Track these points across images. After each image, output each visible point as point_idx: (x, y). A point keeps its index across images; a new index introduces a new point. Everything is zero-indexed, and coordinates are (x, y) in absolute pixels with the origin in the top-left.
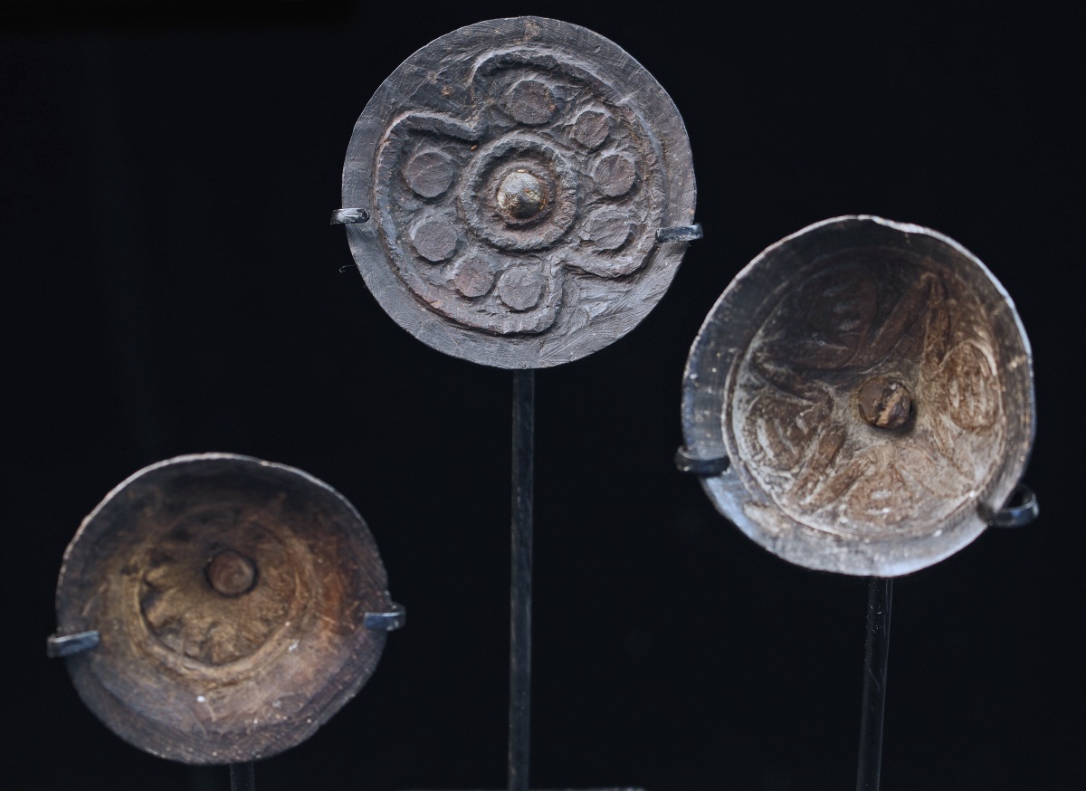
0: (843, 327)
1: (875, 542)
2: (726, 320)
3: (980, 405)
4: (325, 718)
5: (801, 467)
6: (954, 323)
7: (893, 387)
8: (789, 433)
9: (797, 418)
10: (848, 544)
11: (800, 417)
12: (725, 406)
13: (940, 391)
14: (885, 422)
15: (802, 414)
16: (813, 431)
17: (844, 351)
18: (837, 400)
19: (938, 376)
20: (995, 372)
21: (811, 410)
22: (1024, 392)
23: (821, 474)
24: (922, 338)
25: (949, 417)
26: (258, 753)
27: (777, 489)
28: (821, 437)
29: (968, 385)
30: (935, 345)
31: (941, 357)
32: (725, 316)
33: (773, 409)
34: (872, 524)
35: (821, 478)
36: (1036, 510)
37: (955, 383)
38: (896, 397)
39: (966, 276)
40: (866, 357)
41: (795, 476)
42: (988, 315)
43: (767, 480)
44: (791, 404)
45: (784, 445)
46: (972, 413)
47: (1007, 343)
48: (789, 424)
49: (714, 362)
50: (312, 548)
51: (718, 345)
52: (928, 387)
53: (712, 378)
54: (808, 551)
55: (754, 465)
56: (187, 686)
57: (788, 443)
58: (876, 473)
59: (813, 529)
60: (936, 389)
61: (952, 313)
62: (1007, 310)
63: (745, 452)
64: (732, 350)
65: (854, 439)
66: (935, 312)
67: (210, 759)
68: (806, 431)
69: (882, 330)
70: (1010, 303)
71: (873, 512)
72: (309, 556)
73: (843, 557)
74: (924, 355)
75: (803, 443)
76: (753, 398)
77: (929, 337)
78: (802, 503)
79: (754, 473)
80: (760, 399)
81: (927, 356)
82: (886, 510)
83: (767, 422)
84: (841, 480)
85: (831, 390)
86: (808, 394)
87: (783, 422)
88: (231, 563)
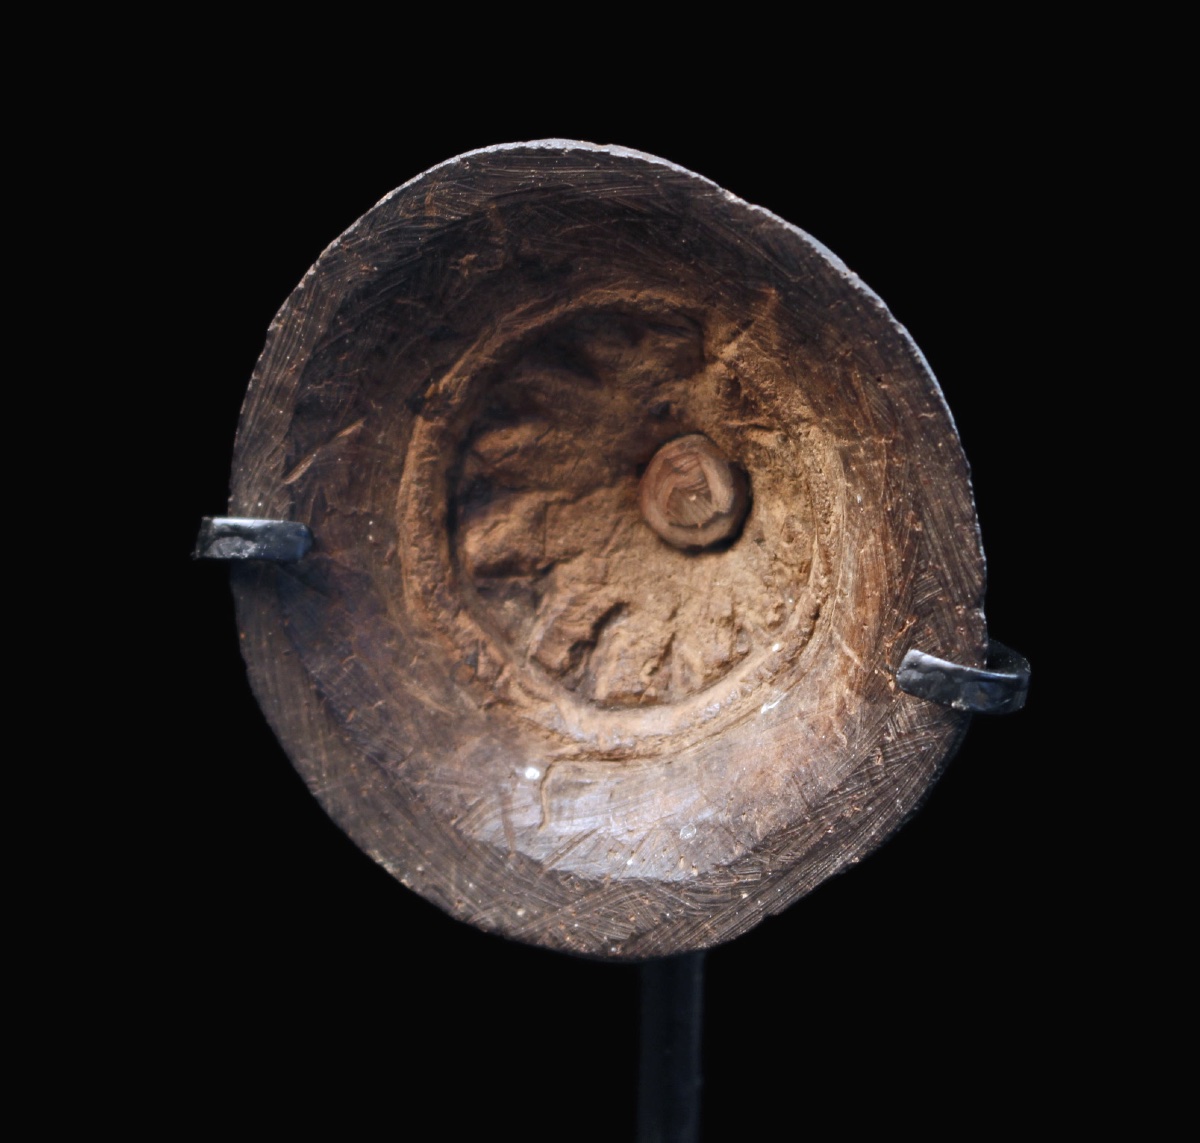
4: (779, 899)
26: (615, 942)
56: (513, 733)
67: (507, 922)
72: (842, 483)
88: (684, 463)
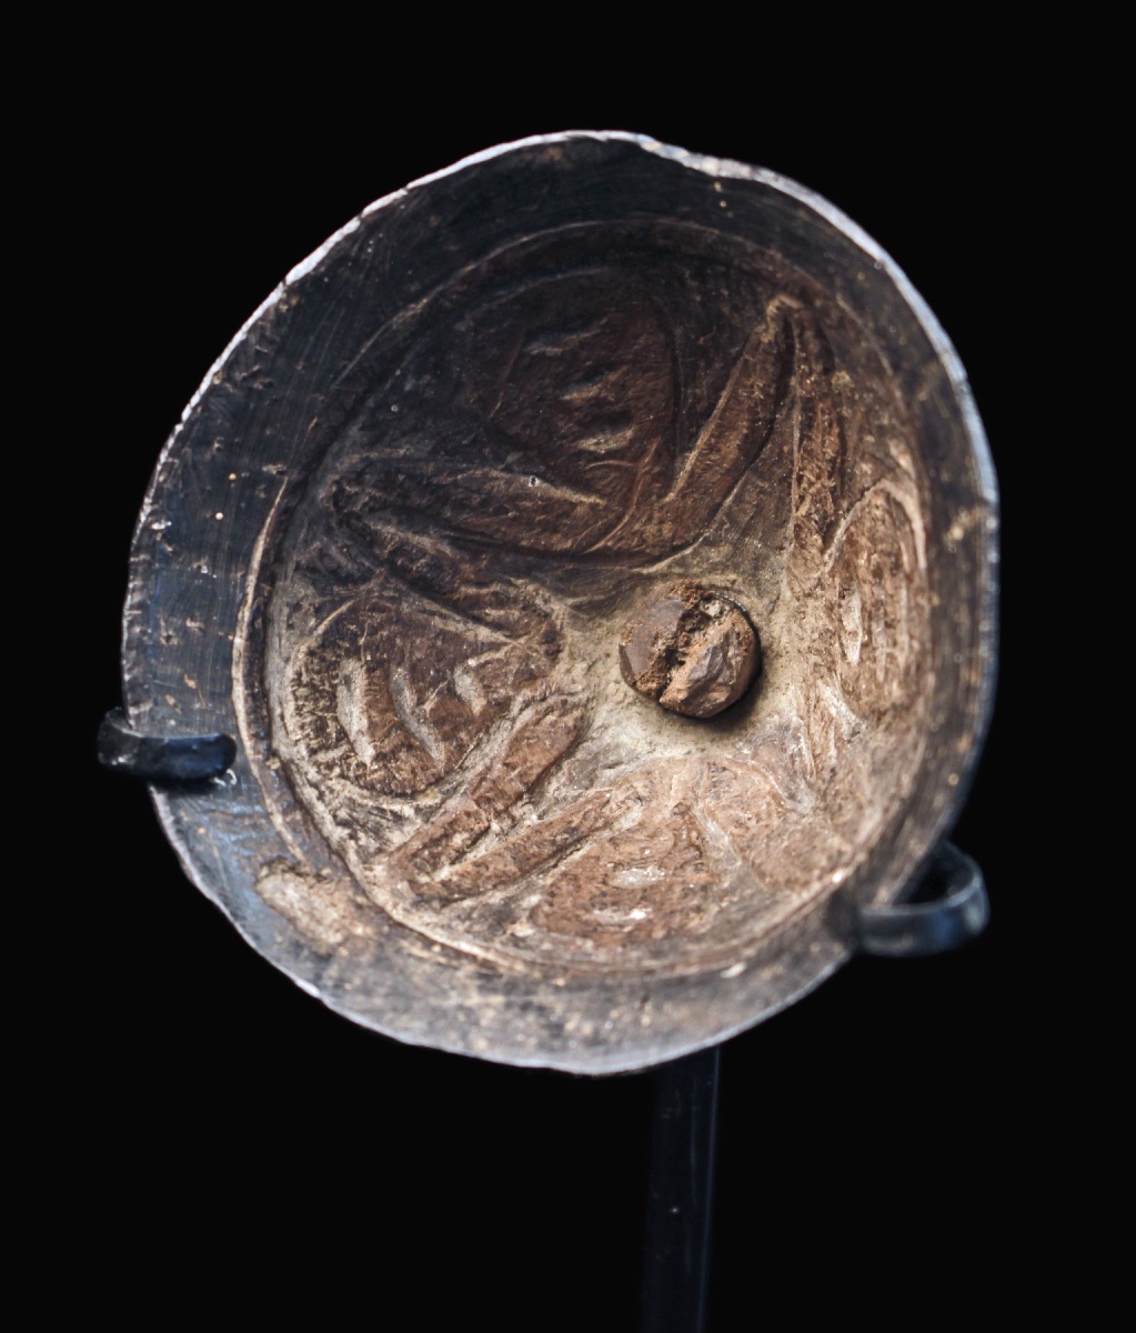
0: (589, 444)
1: (578, 986)
2: (257, 385)
3: (897, 652)
5: (448, 795)
6: (852, 437)
7: (713, 609)
8: (428, 706)
9: (458, 671)
10: (511, 987)
11: (467, 671)
12: (246, 614)
13: (824, 622)
14: (682, 696)
15: (472, 662)
16: (501, 708)
17: (593, 507)
18: (572, 635)
19: (820, 584)
20: (922, 563)
21: (500, 655)
22: (973, 604)
23: (498, 814)
24: (785, 481)
25: (838, 692)
27: (363, 839)
28: (518, 725)
29: (878, 604)
30: (814, 502)
31: (827, 532)
32: (254, 376)
33: (391, 640)
34: (589, 944)
35: (495, 827)
36: (976, 917)
37: (855, 602)
38: (714, 633)
39: (858, 300)
40: (651, 529)
41: (426, 814)
42: (908, 405)
43: (343, 814)
44: (443, 634)
45: (409, 734)
46: (881, 676)
47: (945, 477)
48: (434, 684)
49: (220, 495)
51: (229, 448)
52: (799, 614)
53: (211, 537)
54: (403, 998)
55: (313, 774)
57: (425, 732)
58: (642, 825)
59: (428, 943)
60: (816, 619)
61: (846, 412)
62: (945, 382)
63: (292, 739)
64: (272, 469)
65: (607, 739)
66: (809, 406)
68: (477, 705)
69: (692, 456)
71: (606, 916)
73: (487, 1019)
74: (791, 526)
75: (463, 735)
76: (335, 605)
77: (800, 479)
78: (424, 879)
79: (309, 794)
80: (352, 610)
81: (798, 528)
82: (638, 914)
83: (370, 671)
84: (547, 835)
85: (559, 608)
86: (494, 613)
87: (416, 674)
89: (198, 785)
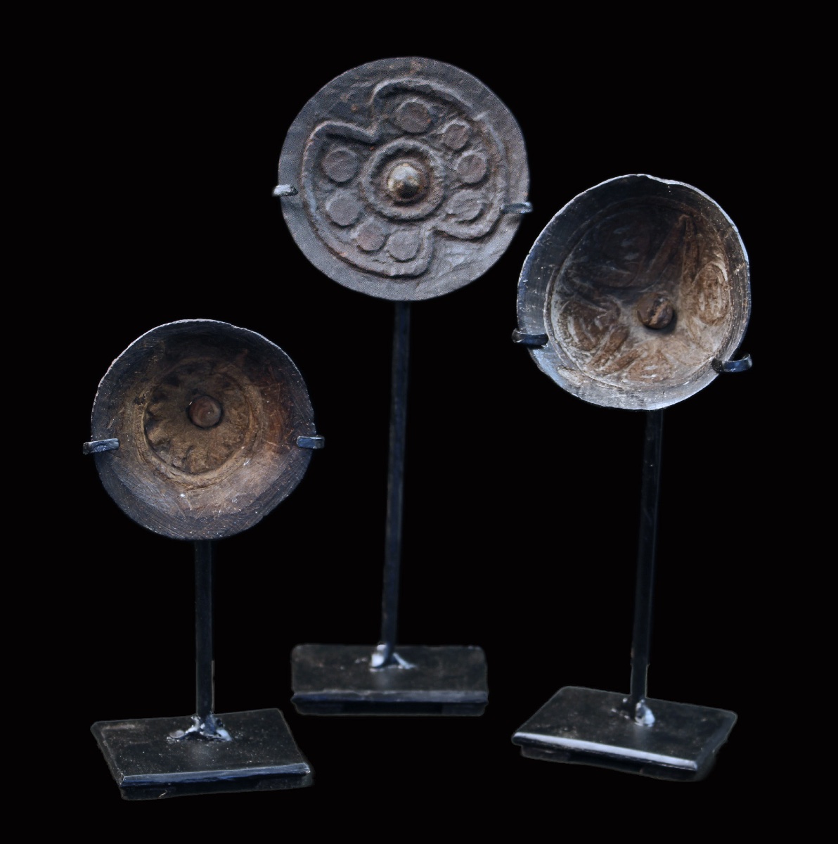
0: (627, 258)
1: (645, 391)
2: (548, 244)
3: (717, 305)
4: (267, 511)
5: (598, 350)
6: (701, 251)
7: (661, 300)
8: (589, 328)
9: (595, 320)
10: (627, 393)
11: (598, 319)
12: (546, 304)
13: (693, 301)
14: (655, 323)
15: (598, 317)
16: (606, 329)
17: (628, 275)
18: (623, 309)
19: (691, 291)
20: (726, 279)
21: (604, 315)
22: (744, 287)
23: (611, 355)
24: (680, 265)
25: (698, 318)
26: (220, 534)
27: (580, 361)
28: (611, 333)
29: (710, 294)
30: (689, 269)
31: (693, 277)
32: (547, 241)
33: (579, 311)
34: (643, 383)
35: (611, 358)
36: (750, 363)
37: (702, 295)
38: (663, 306)
39: (707, 214)
40: (643, 280)
41: (593, 355)
42: (722, 240)
43: (574, 355)
44: (591, 309)
45: (585, 335)
46: (712, 312)
47: (734, 256)
48: (590, 322)
49: (539, 273)
50: (262, 393)
51: (542, 261)
52: (684, 300)
53: (537, 284)
54: (600, 396)
55: (565, 345)
56: (173, 486)
57: (589, 335)
58: (648, 356)
59: (604, 384)
60: (690, 300)
61: (700, 244)
62: (734, 234)
63: (559, 335)
64: (551, 266)
65: (634, 336)
66: (689, 244)
67: (187, 536)
68: (601, 328)
69: (654, 261)
70: (736, 229)
71: (645, 377)
72: (260, 399)
73: (623, 399)
74: (682, 277)
75: (599, 336)
76: (565, 302)
77: (685, 264)
78: (597, 370)
79: (565, 350)
80: (570, 303)
81: (684, 277)
82: (654, 376)
83: (575, 319)
84: (624, 359)
85: (619, 303)
86: (603, 304)
87: (585, 320)
88: (206, 404)
89: (539, 347)
